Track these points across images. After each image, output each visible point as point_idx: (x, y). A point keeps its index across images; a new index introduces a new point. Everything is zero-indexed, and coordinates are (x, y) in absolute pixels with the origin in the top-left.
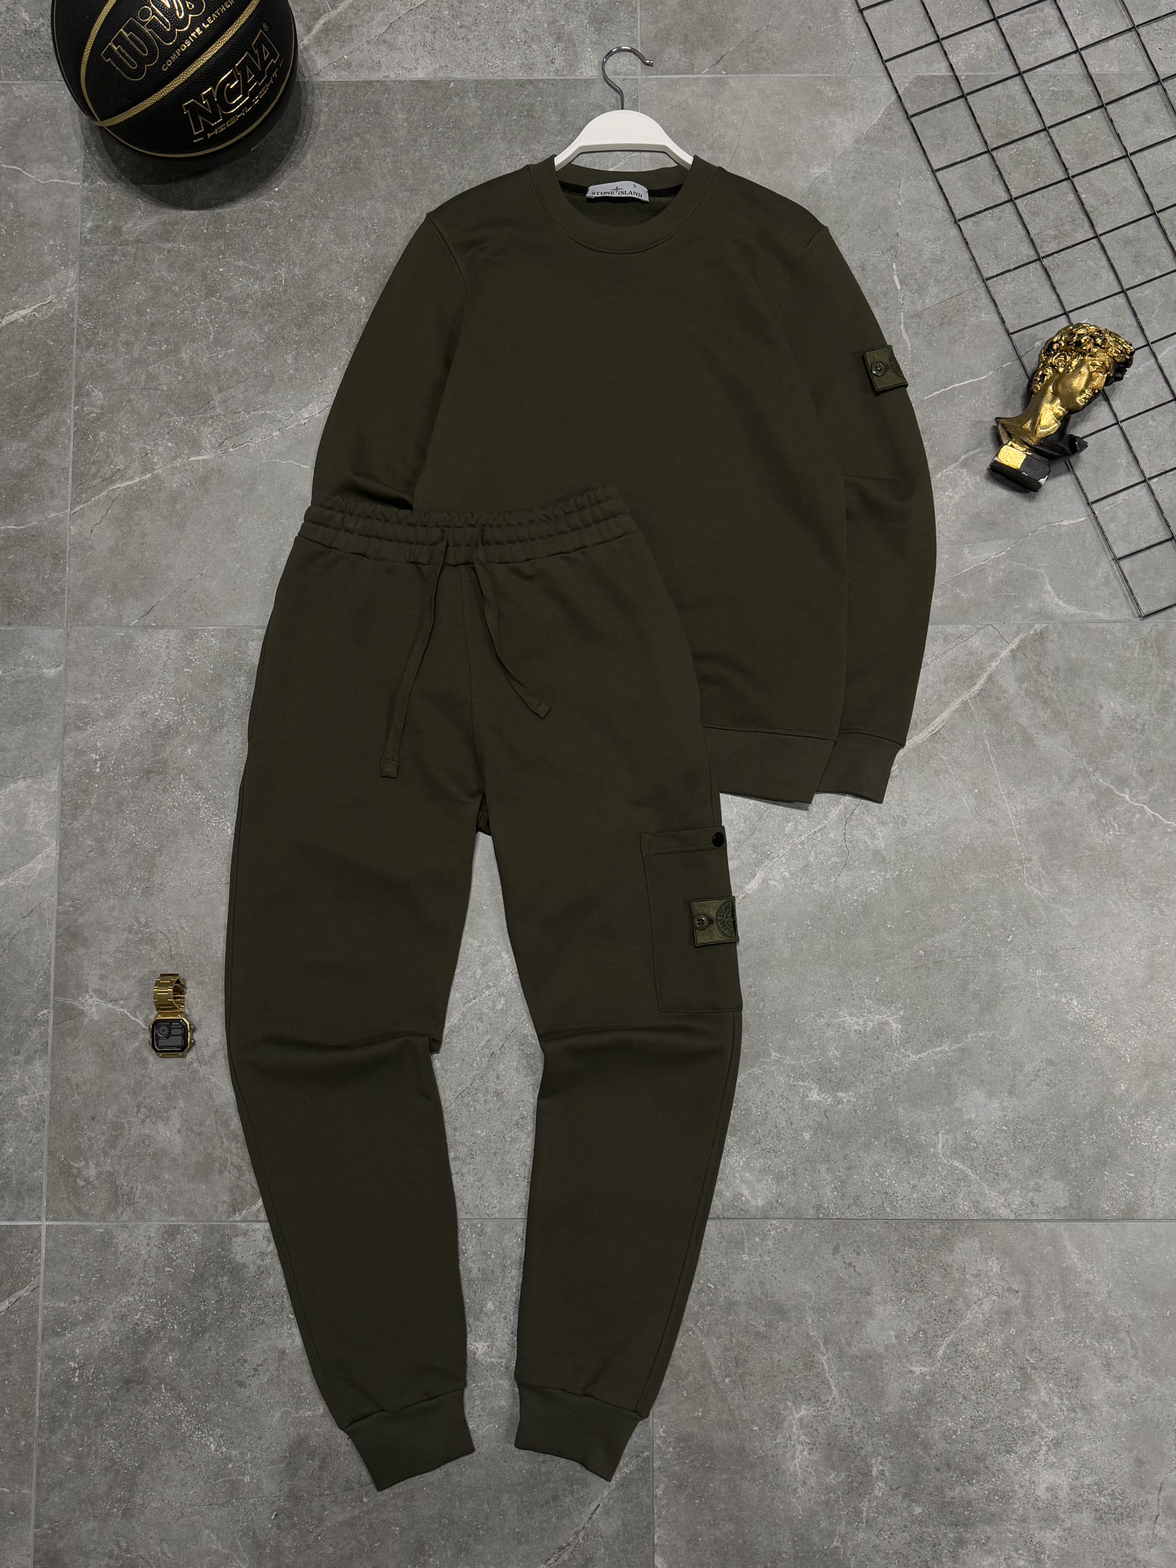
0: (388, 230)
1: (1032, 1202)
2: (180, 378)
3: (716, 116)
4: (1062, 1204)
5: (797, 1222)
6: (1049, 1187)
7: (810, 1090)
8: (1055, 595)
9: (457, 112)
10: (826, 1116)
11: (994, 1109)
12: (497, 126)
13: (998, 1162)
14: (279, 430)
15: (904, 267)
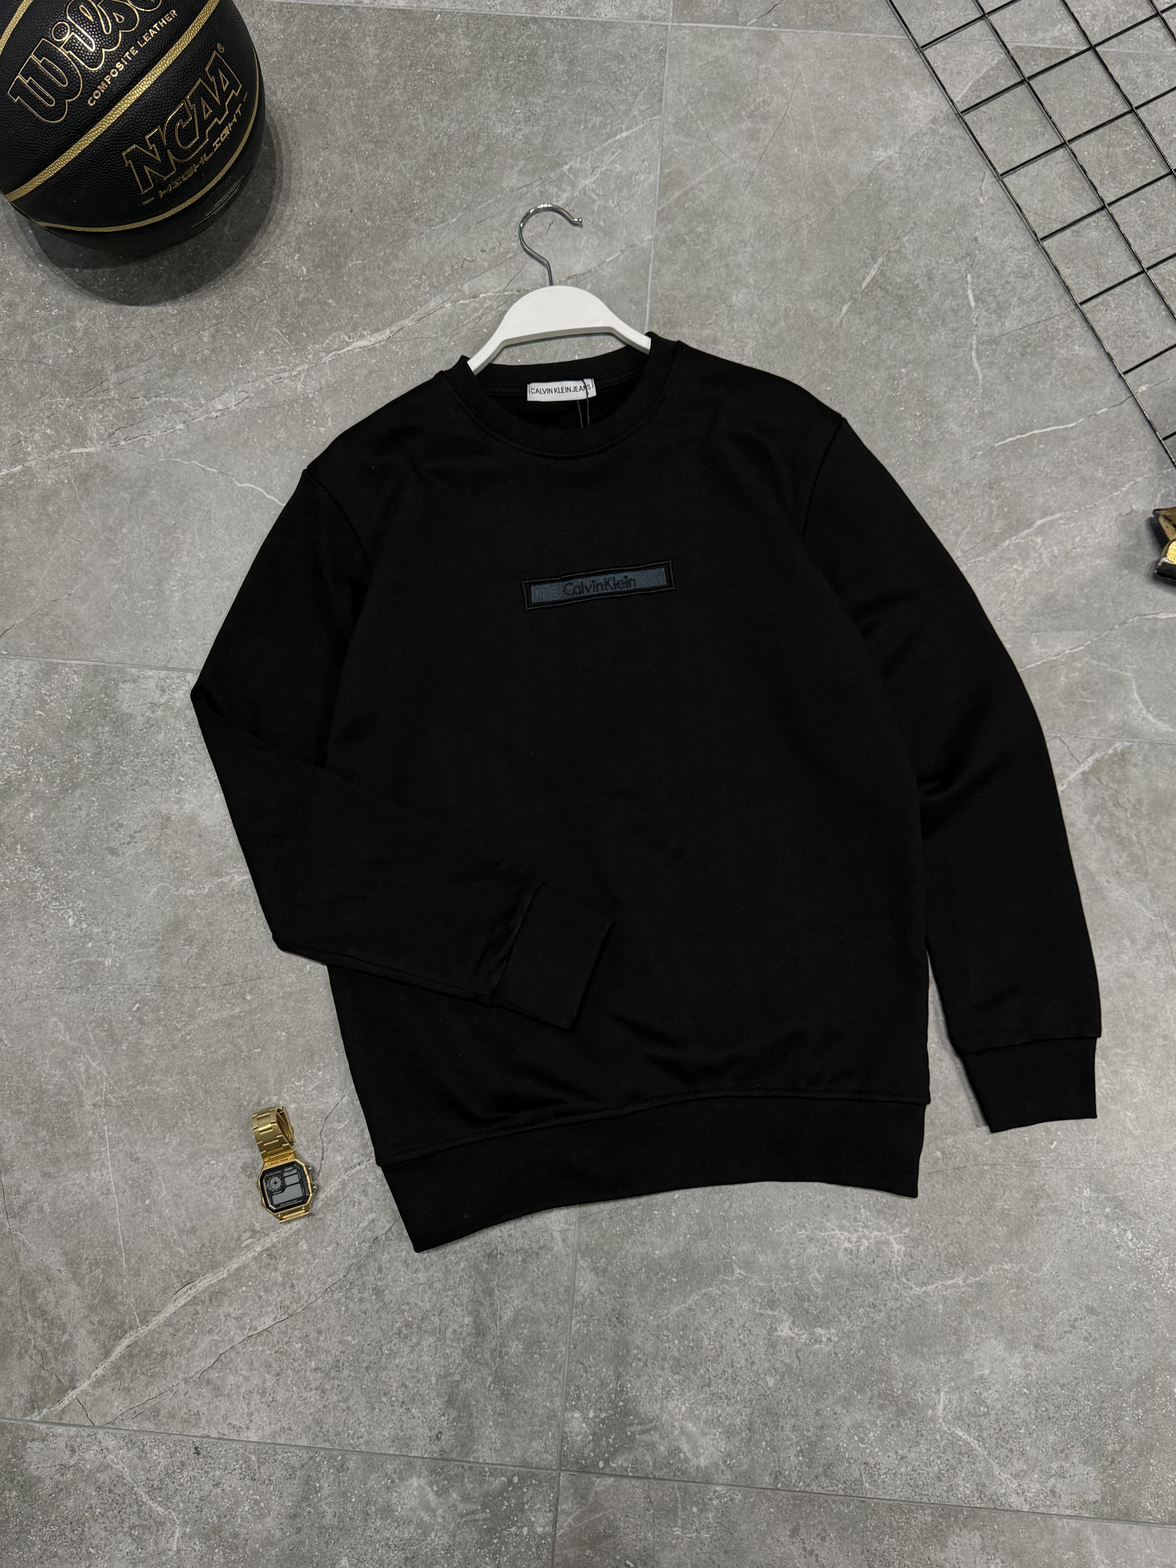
0: (343, 188)
1: (1053, 1492)
2: (70, 351)
3: (761, 77)
4: (1092, 1497)
5: (747, 1491)
6: (1077, 1473)
7: (781, 1321)
8: (1142, 706)
9: (442, 51)
10: (798, 1358)
11: (1014, 1365)
12: (488, 71)
13: (1014, 1436)
14: (184, 423)
15: (981, 279)
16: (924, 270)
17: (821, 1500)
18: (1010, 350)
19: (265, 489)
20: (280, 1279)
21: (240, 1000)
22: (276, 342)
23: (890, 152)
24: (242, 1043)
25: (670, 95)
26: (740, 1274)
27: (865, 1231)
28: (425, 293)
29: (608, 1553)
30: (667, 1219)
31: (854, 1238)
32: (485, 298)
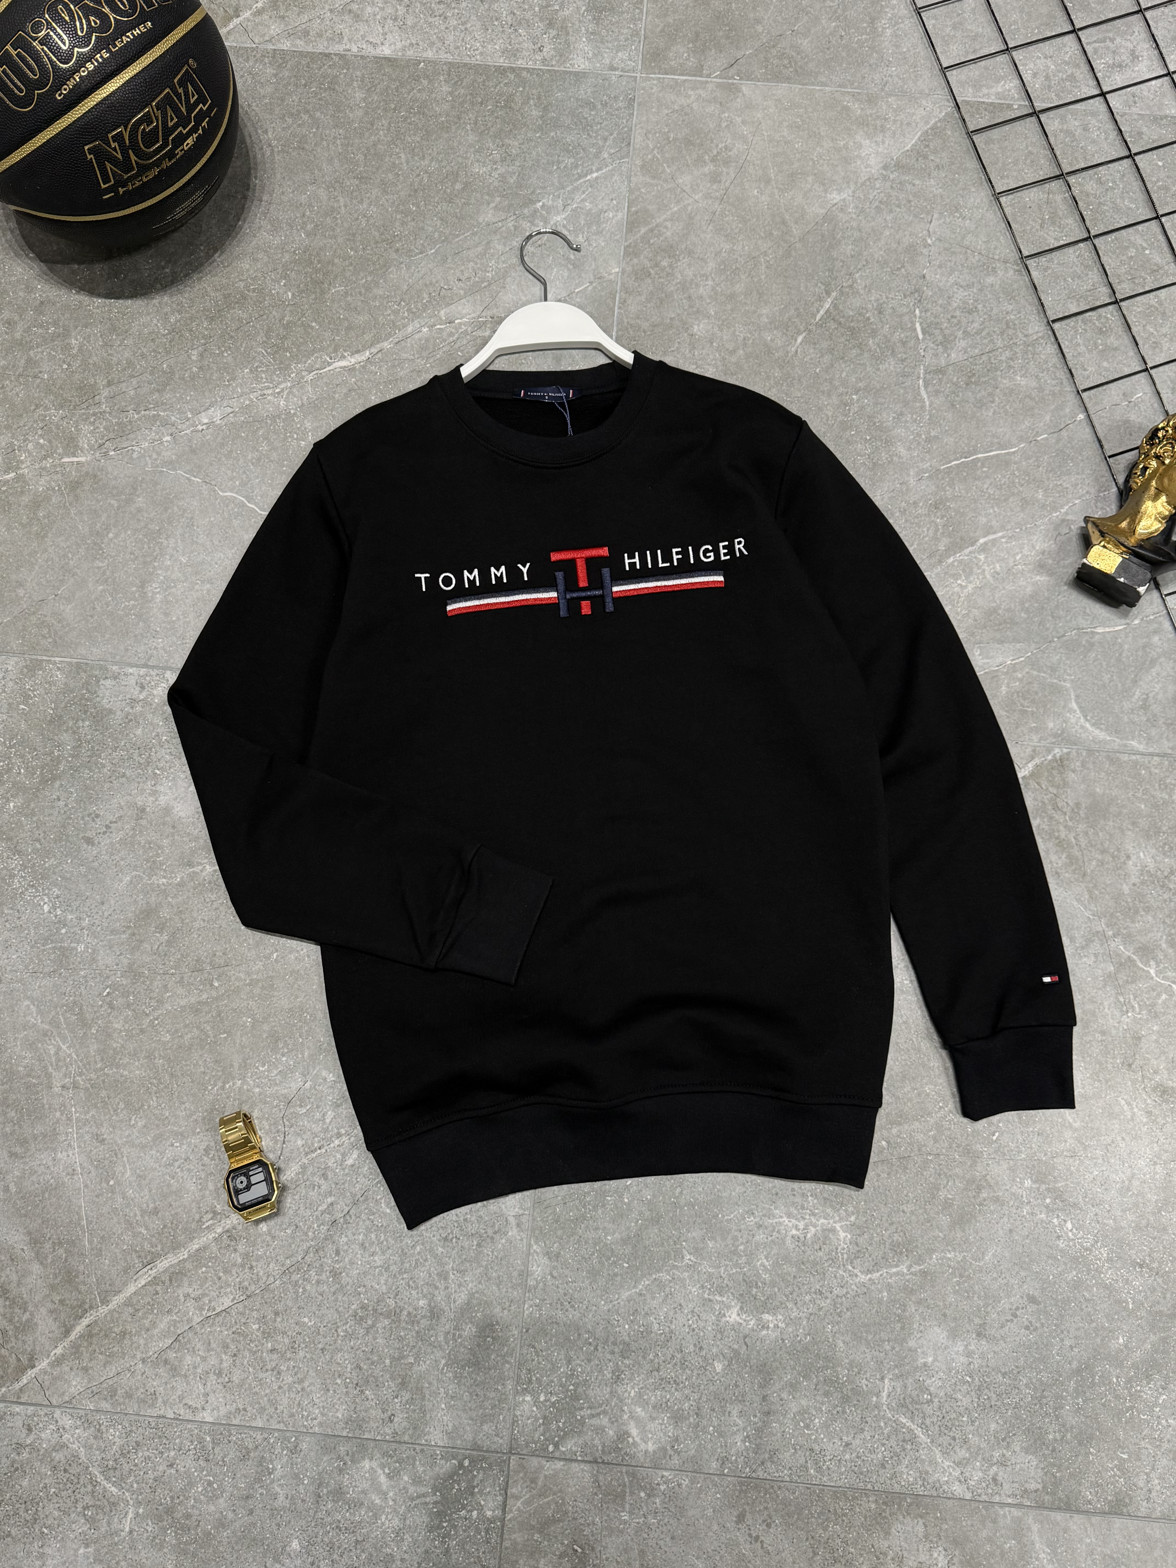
0: (329, 220)
1: (995, 1480)
2: (65, 366)
3: (724, 125)
4: (1033, 1486)
5: (695, 1477)
6: (1018, 1461)
7: (729, 1307)
8: (1080, 715)
9: (424, 96)
10: (746, 1344)
11: (957, 1353)
12: (468, 115)
13: (957, 1423)
14: (171, 435)
15: (929, 314)
16: (875, 304)
17: (768, 1486)
18: (955, 379)
19: (246, 497)
20: (240, 1260)
21: (208, 986)
22: (261, 362)
23: (844, 195)
24: (208, 1028)
25: (638, 139)
26: (690, 1259)
27: (812, 1218)
28: (403, 319)
29: (556, 1537)
30: (619, 1205)
31: (801, 1225)
32: (460, 324)
